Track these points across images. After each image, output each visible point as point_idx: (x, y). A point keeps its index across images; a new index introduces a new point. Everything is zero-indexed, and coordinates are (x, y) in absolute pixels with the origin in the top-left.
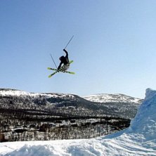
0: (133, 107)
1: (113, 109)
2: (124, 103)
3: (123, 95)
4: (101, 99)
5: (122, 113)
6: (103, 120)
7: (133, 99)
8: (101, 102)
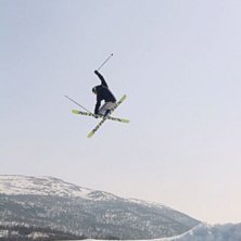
0: (78, 206)
1: (33, 210)
2: (57, 198)
3: (56, 180)
4: (9, 186)
5: (54, 220)
6: (14, 233)
7: (77, 188)
8: (8, 192)
